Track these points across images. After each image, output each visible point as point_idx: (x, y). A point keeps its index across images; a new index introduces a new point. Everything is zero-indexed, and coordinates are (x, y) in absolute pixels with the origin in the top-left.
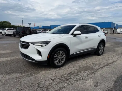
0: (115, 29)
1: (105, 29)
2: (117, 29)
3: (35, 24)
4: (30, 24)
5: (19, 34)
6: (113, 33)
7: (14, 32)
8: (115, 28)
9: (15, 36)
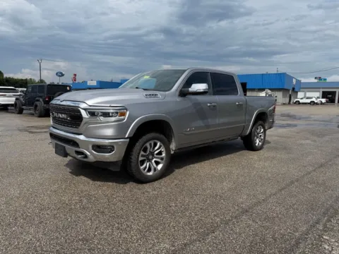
0: (295, 91)
1: (269, 91)
2: (299, 93)
3: (75, 75)
4: (61, 75)
5: (36, 106)
6: (289, 103)
7: (17, 99)
8: (293, 89)
9: (20, 112)
